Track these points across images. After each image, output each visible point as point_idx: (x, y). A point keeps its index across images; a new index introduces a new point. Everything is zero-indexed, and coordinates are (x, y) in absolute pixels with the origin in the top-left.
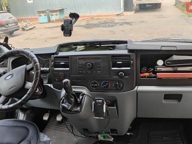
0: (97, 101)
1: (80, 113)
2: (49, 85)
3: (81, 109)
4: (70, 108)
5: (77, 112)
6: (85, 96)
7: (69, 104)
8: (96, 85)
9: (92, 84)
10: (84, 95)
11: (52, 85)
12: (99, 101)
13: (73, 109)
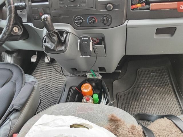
0: (83, 39)
1: (65, 53)
2: (29, 24)
3: (65, 48)
4: (54, 48)
5: (61, 52)
6: (70, 34)
7: (52, 44)
8: (81, 21)
9: (76, 20)
10: (68, 33)
11: (32, 23)
12: (85, 39)
13: (57, 49)
